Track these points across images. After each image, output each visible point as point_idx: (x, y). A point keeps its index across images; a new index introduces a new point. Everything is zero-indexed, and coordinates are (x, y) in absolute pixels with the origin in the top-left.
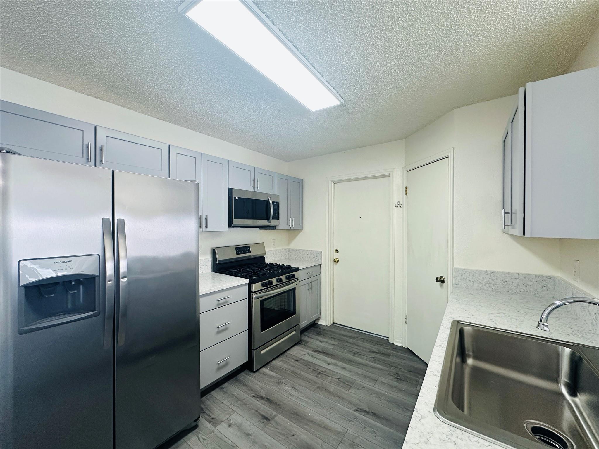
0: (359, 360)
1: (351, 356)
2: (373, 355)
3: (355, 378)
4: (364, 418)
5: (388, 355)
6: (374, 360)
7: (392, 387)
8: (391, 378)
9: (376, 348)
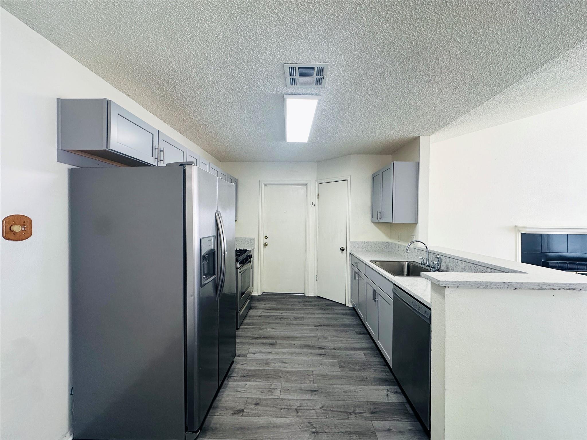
0: (297, 307)
1: (290, 307)
2: (302, 303)
3: (303, 315)
4: (321, 328)
5: (311, 302)
6: (305, 305)
7: (323, 314)
8: (321, 310)
9: (301, 300)
